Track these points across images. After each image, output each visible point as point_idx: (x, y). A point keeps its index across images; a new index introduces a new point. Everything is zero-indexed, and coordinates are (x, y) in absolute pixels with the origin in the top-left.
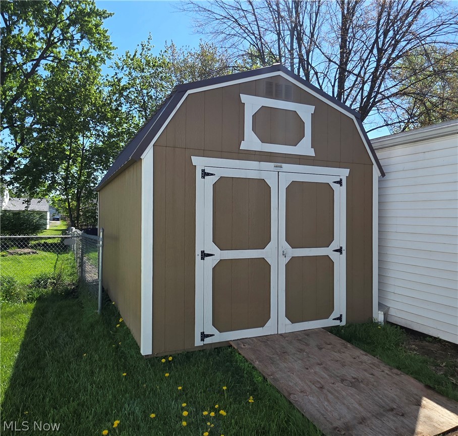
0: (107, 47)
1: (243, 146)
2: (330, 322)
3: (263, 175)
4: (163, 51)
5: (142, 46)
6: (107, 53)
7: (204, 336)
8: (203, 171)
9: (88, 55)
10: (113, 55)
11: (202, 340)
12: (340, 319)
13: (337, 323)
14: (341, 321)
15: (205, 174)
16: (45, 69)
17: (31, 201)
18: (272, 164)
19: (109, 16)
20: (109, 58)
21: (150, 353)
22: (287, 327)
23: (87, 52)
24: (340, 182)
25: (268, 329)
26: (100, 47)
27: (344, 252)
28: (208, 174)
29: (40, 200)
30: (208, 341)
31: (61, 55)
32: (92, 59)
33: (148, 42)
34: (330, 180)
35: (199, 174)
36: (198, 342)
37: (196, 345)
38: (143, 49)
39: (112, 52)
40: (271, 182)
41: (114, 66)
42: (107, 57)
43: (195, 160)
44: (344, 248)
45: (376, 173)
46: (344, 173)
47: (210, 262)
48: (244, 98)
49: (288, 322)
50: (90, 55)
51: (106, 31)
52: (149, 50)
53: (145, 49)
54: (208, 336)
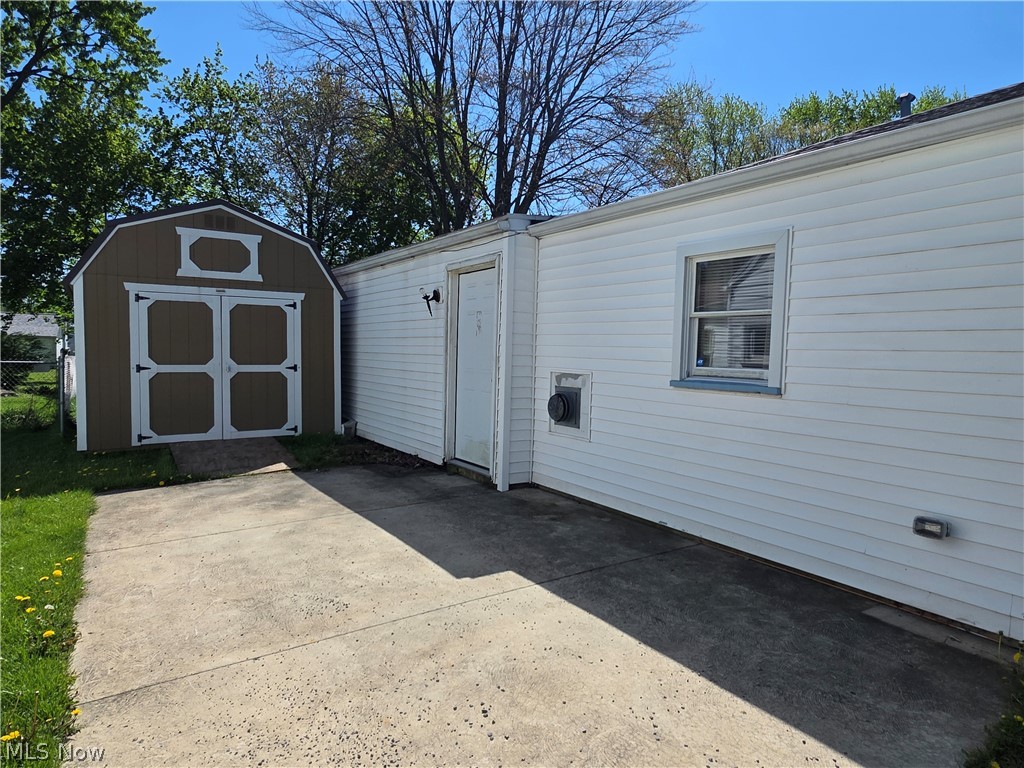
0: (149, 60)
1: (180, 273)
2: (282, 432)
3: (203, 299)
4: (244, 75)
5: (207, 66)
6: (150, 71)
7: (141, 438)
8: (137, 295)
9: (118, 69)
10: (162, 74)
11: (140, 441)
12: (295, 429)
13: (292, 433)
14: (296, 431)
15: (138, 298)
16: (38, 88)
17: (14, 318)
18: (215, 289)
19: (146, 14)
20: (156, 80)
21: (86, 449)
22: (231, 433)
23: (115, 65)
24: (294, 306)
25: (213, 434)
26: (136, 61)
27: (299, 370)
28: (142, 298)
29: (33, 316)
30: (144, 442)
31: (67, 66)
32: (124, 78)
33: (216, 60)
34: (282, 304)
35: (132, 298)
36: (135, 442)
37: (133, 445)
38: (209, 71)
39: (160, 69)
40: (213, 305)
41: (163, 94)
42: (150, 77)
43: (128, 286)
44: (299, 365)
45: (337, 298)
46: (299, 297)
47: (146, 376)
48: (179, 229)
49: (233, 429)
50: (121, 71)
51: (148, 32)
52: (219, 73)
53: (213, 72)
54: (145, 438)
